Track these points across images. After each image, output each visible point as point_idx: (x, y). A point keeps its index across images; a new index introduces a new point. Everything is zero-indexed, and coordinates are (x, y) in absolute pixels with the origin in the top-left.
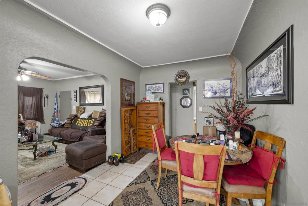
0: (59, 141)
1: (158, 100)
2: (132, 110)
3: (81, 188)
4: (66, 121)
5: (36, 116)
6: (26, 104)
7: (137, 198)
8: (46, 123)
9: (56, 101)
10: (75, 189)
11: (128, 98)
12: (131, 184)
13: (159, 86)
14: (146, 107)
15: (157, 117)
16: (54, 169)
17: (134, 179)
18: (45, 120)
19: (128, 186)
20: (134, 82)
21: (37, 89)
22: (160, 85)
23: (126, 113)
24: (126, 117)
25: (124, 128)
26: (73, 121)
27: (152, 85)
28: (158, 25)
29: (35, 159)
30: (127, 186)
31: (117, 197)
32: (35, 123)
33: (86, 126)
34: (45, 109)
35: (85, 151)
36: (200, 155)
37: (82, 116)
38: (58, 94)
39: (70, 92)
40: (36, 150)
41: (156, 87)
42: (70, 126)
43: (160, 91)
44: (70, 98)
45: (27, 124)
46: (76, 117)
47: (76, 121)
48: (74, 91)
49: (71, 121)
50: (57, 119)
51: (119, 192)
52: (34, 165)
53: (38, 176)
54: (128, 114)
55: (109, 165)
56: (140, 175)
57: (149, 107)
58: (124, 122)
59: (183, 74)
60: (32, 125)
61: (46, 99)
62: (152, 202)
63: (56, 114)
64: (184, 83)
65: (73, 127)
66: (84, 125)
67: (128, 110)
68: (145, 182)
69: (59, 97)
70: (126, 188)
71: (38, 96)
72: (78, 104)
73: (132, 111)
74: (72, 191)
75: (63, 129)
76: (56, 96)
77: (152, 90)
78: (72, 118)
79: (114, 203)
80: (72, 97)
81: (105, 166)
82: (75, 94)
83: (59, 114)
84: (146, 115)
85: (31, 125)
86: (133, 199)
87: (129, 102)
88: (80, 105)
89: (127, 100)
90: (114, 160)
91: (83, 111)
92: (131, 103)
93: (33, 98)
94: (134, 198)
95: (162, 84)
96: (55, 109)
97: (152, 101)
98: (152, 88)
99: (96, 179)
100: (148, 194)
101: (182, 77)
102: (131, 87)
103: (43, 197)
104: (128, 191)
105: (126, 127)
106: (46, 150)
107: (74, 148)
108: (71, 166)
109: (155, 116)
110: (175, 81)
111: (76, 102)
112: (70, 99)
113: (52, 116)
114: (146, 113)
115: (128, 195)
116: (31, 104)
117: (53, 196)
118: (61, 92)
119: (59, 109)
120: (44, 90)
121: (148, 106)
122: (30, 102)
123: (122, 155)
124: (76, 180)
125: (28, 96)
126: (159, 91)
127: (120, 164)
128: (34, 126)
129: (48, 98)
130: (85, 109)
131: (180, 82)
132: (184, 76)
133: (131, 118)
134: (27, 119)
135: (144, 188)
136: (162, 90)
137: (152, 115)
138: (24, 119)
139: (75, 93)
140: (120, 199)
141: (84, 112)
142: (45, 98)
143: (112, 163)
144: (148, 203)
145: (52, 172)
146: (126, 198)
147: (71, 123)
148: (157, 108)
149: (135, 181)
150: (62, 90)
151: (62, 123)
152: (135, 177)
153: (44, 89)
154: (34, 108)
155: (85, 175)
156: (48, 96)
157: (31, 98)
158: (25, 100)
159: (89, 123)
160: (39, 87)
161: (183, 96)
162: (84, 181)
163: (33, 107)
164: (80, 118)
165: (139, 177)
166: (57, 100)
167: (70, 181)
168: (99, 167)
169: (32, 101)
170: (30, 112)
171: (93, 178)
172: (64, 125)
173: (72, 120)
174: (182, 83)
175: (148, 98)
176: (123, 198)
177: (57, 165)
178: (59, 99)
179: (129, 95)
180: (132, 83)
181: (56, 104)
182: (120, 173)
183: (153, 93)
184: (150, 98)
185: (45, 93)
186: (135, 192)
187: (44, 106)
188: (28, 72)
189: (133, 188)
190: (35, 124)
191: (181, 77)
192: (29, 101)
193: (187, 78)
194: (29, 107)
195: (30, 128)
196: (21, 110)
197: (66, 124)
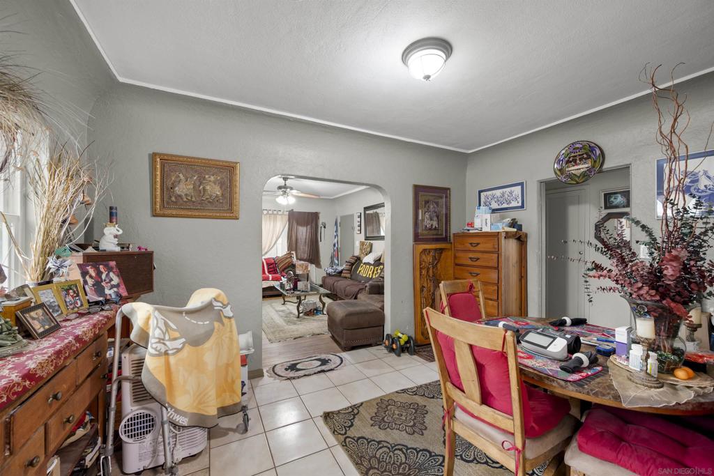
0: (328, 296)
1: (502, 227)
2: (442, 250)
3: (331, 370)
4: (344, 266)
5: (310, 256)
6: (299, 238)
7: (402, 415)
8: (322, 266)
10: (323, 368)
11: (432, 225)
12: (404, 391)
13: (511, 193)
14: (471, 244)
15: (495, 268)
16: (313, 335)
17: (415, 385)
18: (321, 263)
19: (397, 392)
20: (449, 189)
21: (312, 213)
22: (513, 188)
23: (424, 257)
24: (424, 263)
25: (418, 287)
26: (353, 267)
27: (494, 192)
28: (427, 77)
29: (298, 317)
30: (396, 390)
31: (371, 400)
32: (308, 265)
33: (370, 276)
34: (321, 244)
35: (346, 316)
36: (463, 344)
37: (366, 259)
38: (339, 221)
39: (352, 216)
40: (300, 303)
41: (503, 194)
42: (348, 275)
43: (514, 204)
46: (358, 259)
47: (357, 268)
48: (357, 214)
49: (351, 267)
50: (336, 262)
51: (378, 394)
52: (295, 324)
53: (295, 339)
54: (429, 259)
55: (386, 351)
56: (430, 384)
57: (478, 244)
58: (421, 275)
59: (583, 151)
61: (323, 229)
62: (424, 431)
63: (336, 255)
64: (584, 176)
65: (353, 277)
66: (367, 276)
67: (430, 250)
68: (433, 397)
69: (340, 226)
70: (393, 393)
71: (313, 225)
72: (361, 237)
73: (441, 253)
74: (319, 369)
75: (339, 279)
76: (336, 224)
77: (493, 202)
78: (353, 261)
79: (363, 405)
80: (355, 225)
81: (380, 351)
82: (359, 219)
84: (469, 262)
85: (303, 268)
86: (394, 414)
87: (435, 232)
88: (365, 240)
89: (430, 229)
90: (393, 343)
91: (369, 249)
92: (442, 235)
93: (307, 227)
94: (397, 412)
95: (520, 187)
96: (334, 245)
97: (487, 229)
98: (493, 197)
99: (357, 365)
100: (424, 417)
101: (578, 161)
102: (440, 200)
103: (289, 364)
104: (394, 399)
105: (425, 285)
106: (311, 307)
107: (335, 307)
108: (333, 337)
109: (490, 264)
110: (556, 173)
111: (360, 233)
112: (353, 228)
113: (330, 256)
114: (471, 258)
115: (389, 405)
116: (305, 237)
117: (298, 367)
118: (342, 217)
119: (339, 246)
120: (320, 216)
121: (475, 241)
122: (304, 234)
123: (410, 338)
124: (331, 357)
125: (301, 225)
126: (511, 206)
127: (406, 356)
128: (307, 270)
129: (325, 227)
130: (371, 246)
131: (571, 176)
132: (585, 156)
133: (439, 268)
134: (301, 260)
135: (425, 406)
136: (520, 200)
137: (484, 264)
138: (297, 259)
139: (358, 217)
140: (375, 403)
141: (370, 252)
142: (321, 227)
143: (392, 350)
144: (417, 430)
145: (310, 338)
146: (384, 406)
147: (350, 270)
148: (496, 246)
149: (415, 389)
150: (342, 215)
151: (340, 268)
152: (419, 384)
153: (319, 213)
155: (345, 355)
156: (325, 224)
157: (305, 228)
158: (299, 232)
159: (375, 272)
160: (314, 211)
161: (605, 212)
162: (338, 361)
163: (307, 241)
164: (363, 261)
165: (427, 386)
166: (336, 231)
167: (323, 356)
168: (370, 349)
169: (306, 232)
170: (304, 249)
171: (353, 362)
172: (341, 272)
173: (352, 264)
174: (579, 177)
175: (477, 224)
176: (379, 405)
177: (317, 331)
178: (339, 228)
179: (435, 218)
180: (445, 192)
181: (335, 237)
182: (397, 368)
183: (494, 211)
184: (483, 221)
185: (321, 220)
186: (404, 406)
187: (321, 241)
188: (294, 192)
189: (405, 398)
190: (307, 267)
191: (575, 161)
192: (303, 232)
193: (595, 162)
194: (303, 240)
195: (301, 273)
196: (294, 246)
197: (344, 271)
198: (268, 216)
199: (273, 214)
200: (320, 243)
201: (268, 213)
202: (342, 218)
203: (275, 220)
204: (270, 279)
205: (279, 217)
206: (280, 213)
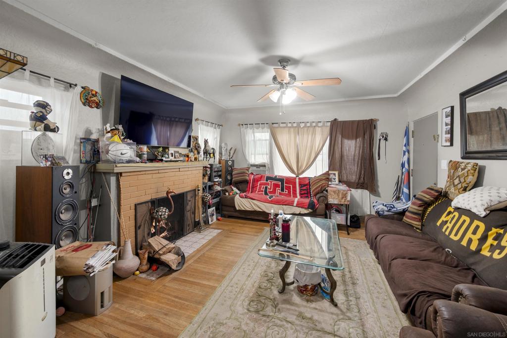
4: (409, 204)
5: (362, 179)
6: (345, 154)
8: (382, 195)
9: (405, 146)
21: (364, 122)
26: (430, 209)
32: (344, 193)
33: (473, 247)
37: (461, 201)
38: (411, 129)
39: (435, 116)
42: (417, 224)
44: (434, 136)
45: (332, 193)
46: (441, 198)
47: (438, 214)
48: (445, 110)
49: (421, 209)
50: (406, 190)
60: (340, 196)
61: (383, 142)
63: (406, 178)
65: (428, 230)
66: (464, 243)
69: (413, 137)
71: (366, 137)
75: (401, 226)
76: (407, 133)
80: (439, 133)
82: (448, 120)
83: (411, 178)
85: (338, 195)
88: (462, 158)
93: (356, 141)
96: (403, 165)
111: (452, 145)
112: (436, 138)
113: (396, 181)
116: (353, 153)
119: (411, 167)
122: (353, 149)
125: (348, 138)
128: (343, 200)
129: (386, 139)
130: (480, 171)
138: (339, 182)
139: (447, 117)
141: (477, 185)
142: (380, 140)
147: (421, 215)
150: (417, 118)
151: (400, 207)
153: (376, 120)
154: (358, 161)
156: (387, 135)
157: (354, 142)
158: (345, 146)
159: (490, 241)
160: (368, 119)
163: (356, 160)
164: (454, 204)
166: (408, 144)
169: (355, 148)
172: (403, 213)
173: (427, 204)
178: (412, 140)
181: (404, 154)
185: (380, 129)
187: (379, 159)
192: (351, 147)
194: (350, 159)
195: (336, 202)
196: (338, 164)
197: (407, 213)
198: (306, 129)
199: (311, 126)
200: (377, 161)
201: (305, 126)
202: (417, 123)
203: (314, 133)
204: (295, 205)
205: (318, 130)
206: (320, 125)
